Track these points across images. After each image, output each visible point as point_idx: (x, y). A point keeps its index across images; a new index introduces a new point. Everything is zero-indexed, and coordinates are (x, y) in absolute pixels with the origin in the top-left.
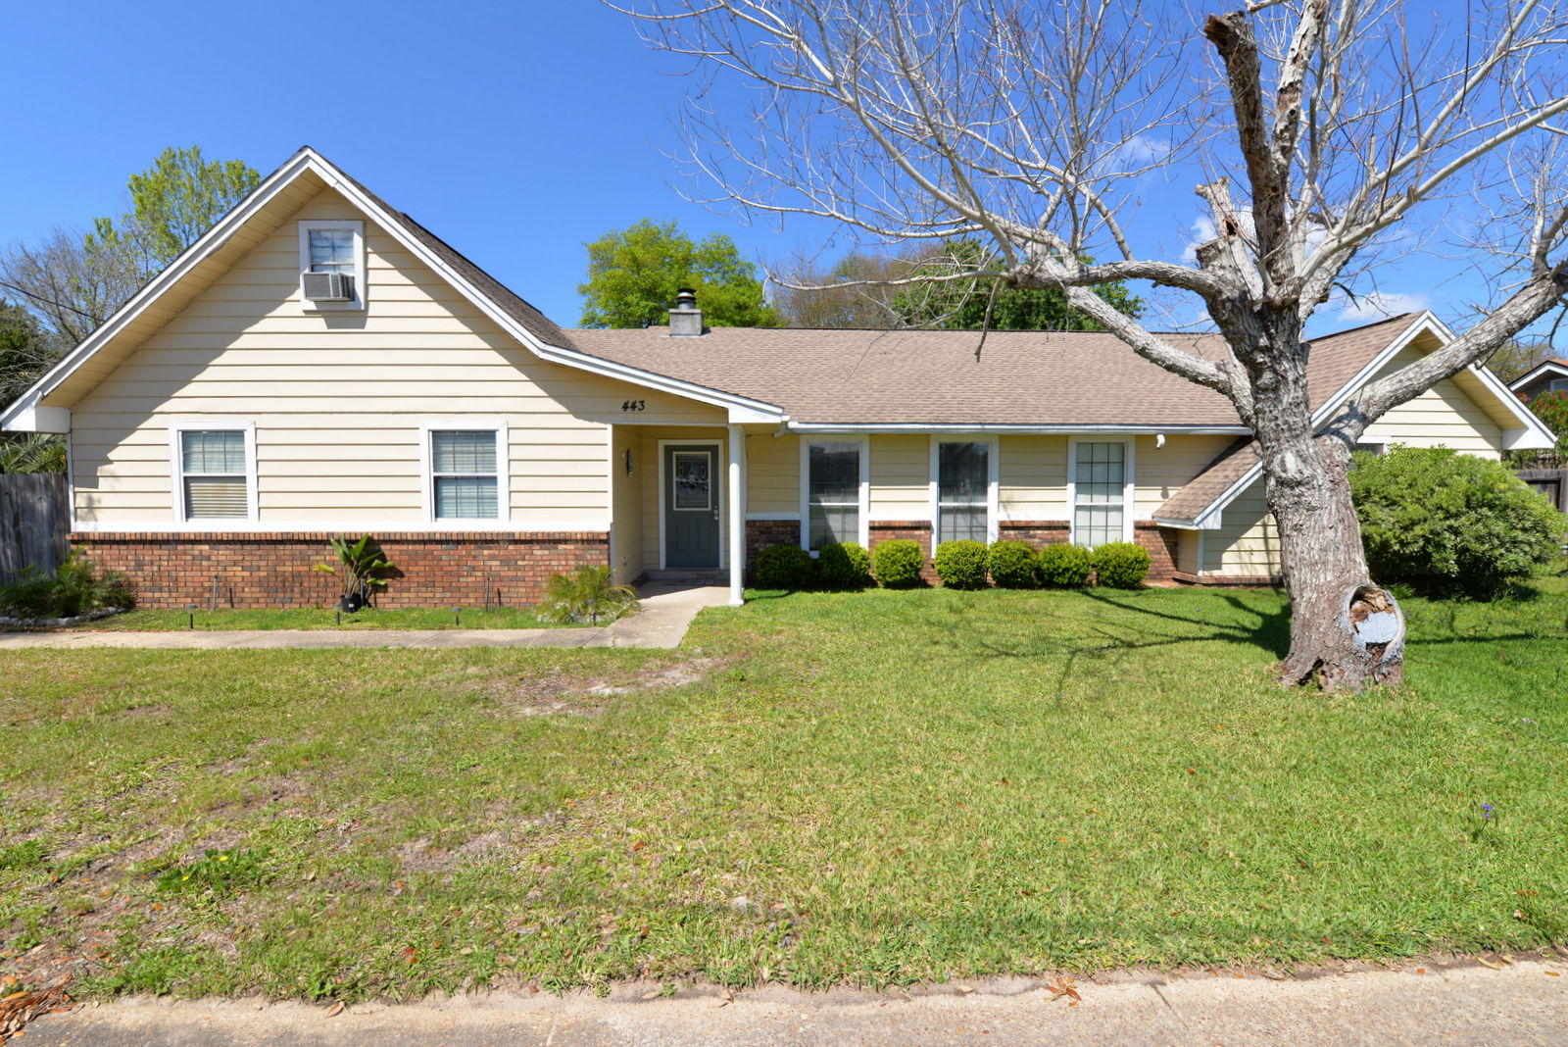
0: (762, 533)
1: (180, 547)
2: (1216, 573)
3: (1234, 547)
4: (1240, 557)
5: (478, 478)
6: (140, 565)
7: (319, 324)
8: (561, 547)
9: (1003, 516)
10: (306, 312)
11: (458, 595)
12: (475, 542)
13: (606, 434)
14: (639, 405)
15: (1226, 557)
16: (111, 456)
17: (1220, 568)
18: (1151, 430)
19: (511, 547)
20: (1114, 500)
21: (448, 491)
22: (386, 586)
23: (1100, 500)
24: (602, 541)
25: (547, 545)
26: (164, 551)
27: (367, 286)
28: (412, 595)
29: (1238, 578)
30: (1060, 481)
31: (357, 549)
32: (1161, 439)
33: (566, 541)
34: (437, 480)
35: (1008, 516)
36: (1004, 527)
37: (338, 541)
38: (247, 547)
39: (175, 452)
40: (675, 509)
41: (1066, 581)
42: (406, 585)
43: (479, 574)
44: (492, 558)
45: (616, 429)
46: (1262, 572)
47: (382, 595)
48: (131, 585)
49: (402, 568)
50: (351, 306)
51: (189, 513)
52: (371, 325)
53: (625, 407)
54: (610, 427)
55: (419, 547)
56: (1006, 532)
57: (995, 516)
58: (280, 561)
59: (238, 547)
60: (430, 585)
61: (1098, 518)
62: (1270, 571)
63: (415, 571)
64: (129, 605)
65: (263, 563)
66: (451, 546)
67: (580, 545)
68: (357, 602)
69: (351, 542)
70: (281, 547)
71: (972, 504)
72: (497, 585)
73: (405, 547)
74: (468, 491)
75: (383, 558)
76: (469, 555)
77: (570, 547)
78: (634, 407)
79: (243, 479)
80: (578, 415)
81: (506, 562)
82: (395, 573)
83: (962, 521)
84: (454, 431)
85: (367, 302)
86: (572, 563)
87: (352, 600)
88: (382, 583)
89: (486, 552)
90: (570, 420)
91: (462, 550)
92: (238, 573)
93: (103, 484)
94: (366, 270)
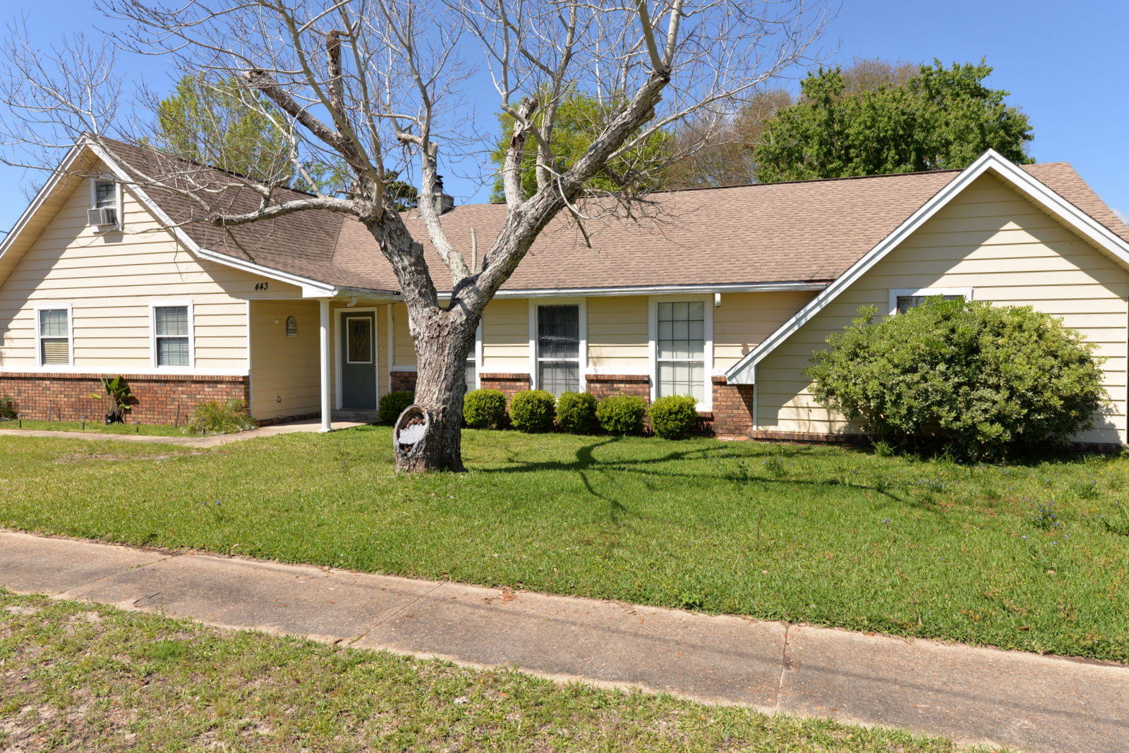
0: (402, 382)
1: (37, 382)
2: (771, 429)
3: (790, 403)
4: (798, 415)
5: (179, 339)
6: (20, 393)
7: (101, 240)
8: (219, 386)
9: (591, 371)
10: (95, 233)
11: (166, 417)
12: (173, 381)
13: (245, 307)
14: (264, 286)
15: (782, 413)
16: (10, 326)
17: (776, 424)
18: (707, 289)
19: (193, 386)
20: (696, 357)
21: (165, 347)
22: (130, 409)
23: (682, 357)
24: (240, 383)
25: (211, 385)
26: (29, 385)
27: (123, 215)
28: (143, 416)
29: (792, 434)
30: (641, 339)
31: (115, 385)
32: (718, 297)
33: (221, 382)
34: (159, 341)
35: (596, 370)
36: (591, 380)
37: (104, 380)
38: (66, 382)
39: (36, 323)
40: (348, 362)
41: (611, 429)
42: (140, 409)
43: (177, 403)
44: (183, 393)
45: (252, 302)
46: (822, 430)
47: (128, 415)
48: (17, 405)
49: (138, 398)
50: (114, 228)
51: (44, 361)
52: (126, 239)
53: (257, 288)
54: (248, 302)
55: (146, 384)
56: (592, 385)
57: (584, 371)
58: (81, 392)
59: (62, 382)
60: (151, 410)
61: (682, 373)
62: (830, 428)
63: (144, 399)
64: (14, 416)
65: (73, 393)
66: (163, 384)
67: (229, 385)
68: (115, 418)
69: (110, 381)
70: (81, 383)
71: (567, 360)
72: (186, 411)
73: (139, 384)
74: (175, 347)
75: (128, 391)
76: (171, 390)
77: (224, 386)
78: (262, 287)
79: (66, 340)
80: (231, 294)
81: (191, 395)
82: (133, 401)
83: (560, 374)
84: (166, 307)
85: (123, 224)
86: (225, 397)
87: (110, 418)
88: (128, 407)
89: (180, 389)
90: (226, 298)
91: (168, 387)
92: (62, 399)
93: (7, 343)
94: (123, 204)
